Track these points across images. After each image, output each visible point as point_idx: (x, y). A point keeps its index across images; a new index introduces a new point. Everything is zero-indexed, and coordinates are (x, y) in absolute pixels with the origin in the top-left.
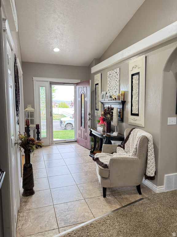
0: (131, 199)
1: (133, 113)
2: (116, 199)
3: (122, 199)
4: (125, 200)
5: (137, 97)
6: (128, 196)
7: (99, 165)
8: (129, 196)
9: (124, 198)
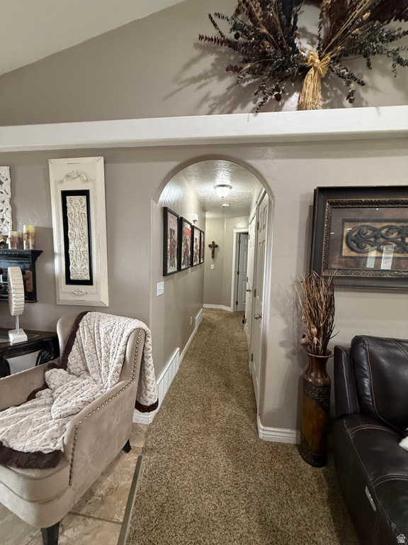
0: (122, 484)
1: (71, 278)
2: (90, 521)
3: (103, 502)
4: (113, 498)
5: (85, 243)
6: (109, 478)
7: (19, 471)
8: (112, 476)
9: (107, 494)
